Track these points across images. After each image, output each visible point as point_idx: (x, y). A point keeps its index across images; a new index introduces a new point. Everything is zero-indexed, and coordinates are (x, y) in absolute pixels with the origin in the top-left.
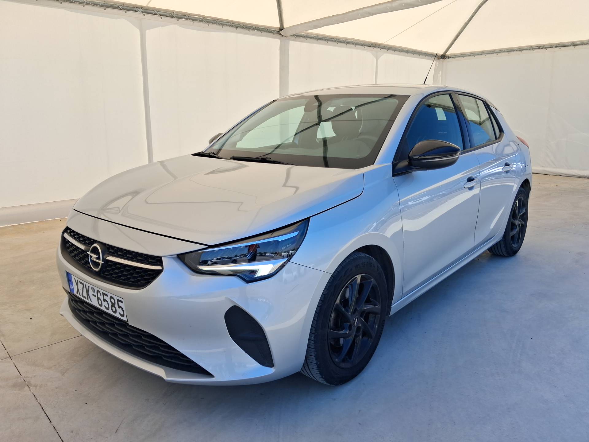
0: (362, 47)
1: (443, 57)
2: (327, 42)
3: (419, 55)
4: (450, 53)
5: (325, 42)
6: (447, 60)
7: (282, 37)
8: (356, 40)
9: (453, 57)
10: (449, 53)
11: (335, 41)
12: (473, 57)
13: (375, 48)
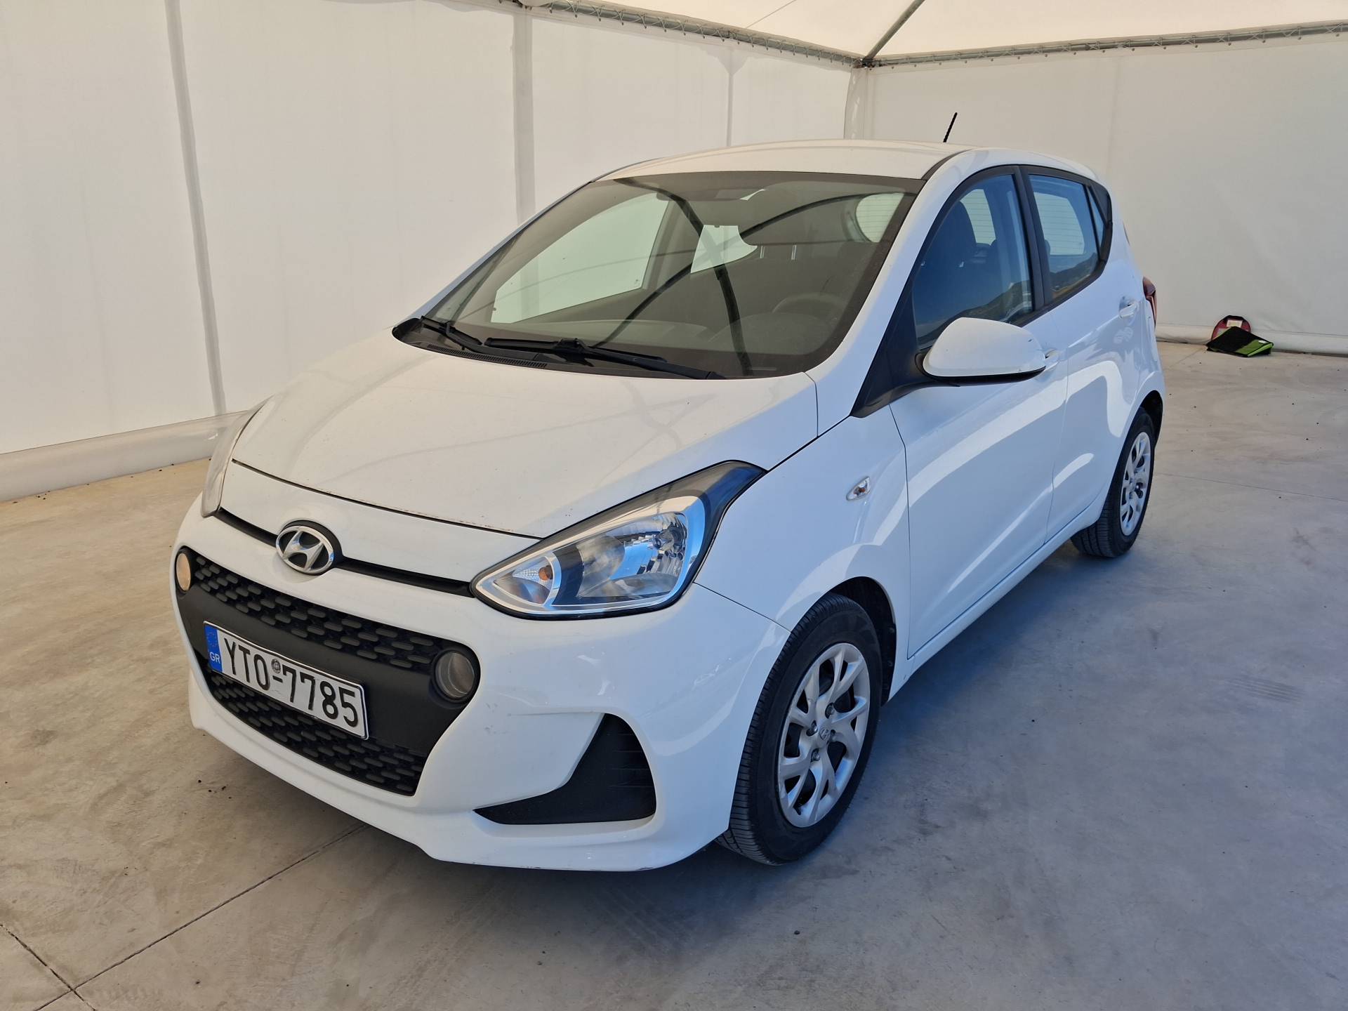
0: (699, 37)
1: (868, 62)
2: (623, 24)
3: (818, 56)
4: (885, 52)
5: (618, 23)
6: (877, 70)
7: (519, 8)
8: (687, 19)
9: (890, 64)
10: (881, 54)
11: (642, 23)
12: (937, 64)
13: (726, 40)
